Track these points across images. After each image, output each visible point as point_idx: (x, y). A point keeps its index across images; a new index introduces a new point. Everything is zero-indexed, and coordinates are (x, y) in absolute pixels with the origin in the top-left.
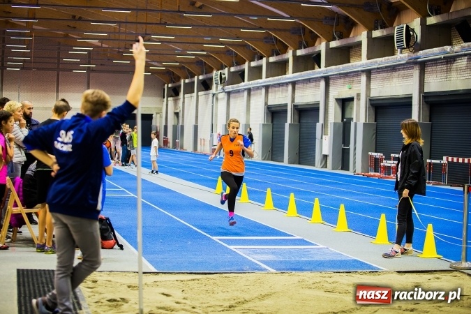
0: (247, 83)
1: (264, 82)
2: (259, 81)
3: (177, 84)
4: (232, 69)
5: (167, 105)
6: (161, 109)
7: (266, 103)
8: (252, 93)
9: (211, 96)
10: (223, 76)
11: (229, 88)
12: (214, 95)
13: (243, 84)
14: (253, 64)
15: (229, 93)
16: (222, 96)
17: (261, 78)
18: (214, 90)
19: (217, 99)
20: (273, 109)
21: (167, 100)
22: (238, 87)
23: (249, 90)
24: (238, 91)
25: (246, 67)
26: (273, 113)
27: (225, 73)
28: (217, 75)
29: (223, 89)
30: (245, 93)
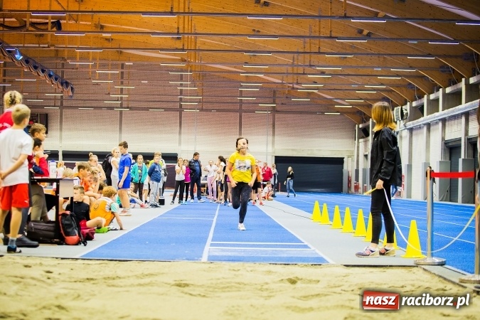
0: (427, 118)
1: (441, 115)
2: (436, 114)
3: (367, 124)
4: (414, 104)
5: (358, 147)
6: (353, 152)
7: (443, 139)
8: (432, 128)
10: (405, 112)
11: (410, 124)
13: (422, 119)
14: (432, 97)
15: (411, 130)
16: (405, 133)
17: (438, 111)
20: (450, 144)
21: (358, 142)
22: (418, 122)
23: (429, 125)
24: (420, 127)
25: (425, 100)
26: (451, 149)
27: (407, 108)
28: (397, 111)
29: (405, 125)
30: (425, 129)
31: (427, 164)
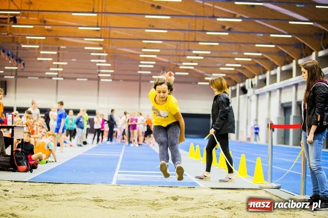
0: (268, 87)
1: (279, 85)
2: (275, 84)
4: (260, 77)
7: (280, 102)
8: (272, 94)
9: (247, 98)
10: (253, 83)
11: (257, 91)
12: (248, 97)
13: (265, 87)
15: (258, 95)
16: (254, 98)
17: (276, 82)
18: (248, 94)
19: (251, 100)
20: (285, 105)
22: (263, 90)
23: (270, 92)
24: (264, 94)
25: (267, 75)
26: (286, 109)
27: (255, 81)
28: (248, 82)
29: (254, 92)
30: (267, 95)
31: (268, 119)
